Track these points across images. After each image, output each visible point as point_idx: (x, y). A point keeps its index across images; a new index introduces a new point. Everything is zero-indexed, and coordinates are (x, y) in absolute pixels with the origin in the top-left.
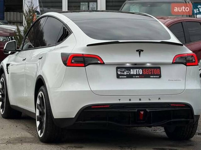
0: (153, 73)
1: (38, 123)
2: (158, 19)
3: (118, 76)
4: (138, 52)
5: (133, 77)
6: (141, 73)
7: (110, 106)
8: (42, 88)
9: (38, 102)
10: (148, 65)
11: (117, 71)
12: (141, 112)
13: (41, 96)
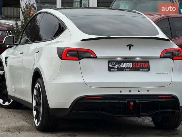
0: (142, 67)
1: (35, 113)
2: (146, 15)
3: (110, 69)
4: (129, 47)
5: (124, 70)
6: (131, 67)
7: (102, 98)
8: (39, 80)
9: (35, 93)
10: (138, 59)
11: (109, 64)
12: (130, 103)
13: (38, 88)
